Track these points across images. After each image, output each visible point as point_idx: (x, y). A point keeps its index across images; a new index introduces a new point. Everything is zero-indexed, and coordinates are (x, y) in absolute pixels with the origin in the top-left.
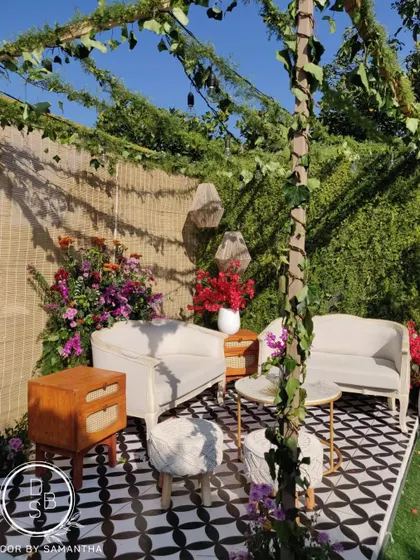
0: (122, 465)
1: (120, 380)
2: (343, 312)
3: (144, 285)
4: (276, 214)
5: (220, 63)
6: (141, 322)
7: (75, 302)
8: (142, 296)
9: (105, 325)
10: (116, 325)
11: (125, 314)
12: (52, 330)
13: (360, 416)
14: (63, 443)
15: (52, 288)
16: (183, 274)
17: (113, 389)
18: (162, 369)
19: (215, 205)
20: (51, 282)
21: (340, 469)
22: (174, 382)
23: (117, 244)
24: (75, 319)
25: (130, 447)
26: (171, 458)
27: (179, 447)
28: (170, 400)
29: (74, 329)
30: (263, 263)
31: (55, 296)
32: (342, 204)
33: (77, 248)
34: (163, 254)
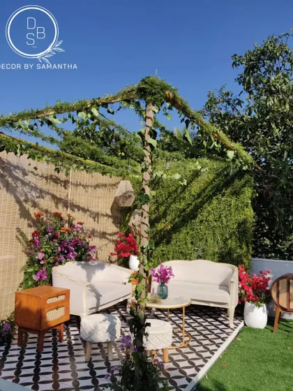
0: (66, 342)
1: (66, 293)
2: (205, 259)
3: (85, 240)
4: (167, 199)
5: (119, 127)
6: (82, 262)
7: (43, 250)
8: (83, 247)
9: (61, 263)
10: (67, 264)
11: (73, 257)
12: (29, 266)
13: (209, 320)
14: (33, 326)
15: (30, 241)
16: (110, 235)
17: (62, 298)
18: (93, 290)
19: (130, 194)
20: (30, 238)
21: (188, 345)
22: (98, 296)
23: (69, 216)
24: (43, 259)
25: (72, 333)
26: (91, 334)
27: (96, 327)
28: (95, 306)
29: (42, 265)
30: (159, 229)
31: (32, 246)
32: (204, 195)
33: (45, 219)
34: (98, 223)
